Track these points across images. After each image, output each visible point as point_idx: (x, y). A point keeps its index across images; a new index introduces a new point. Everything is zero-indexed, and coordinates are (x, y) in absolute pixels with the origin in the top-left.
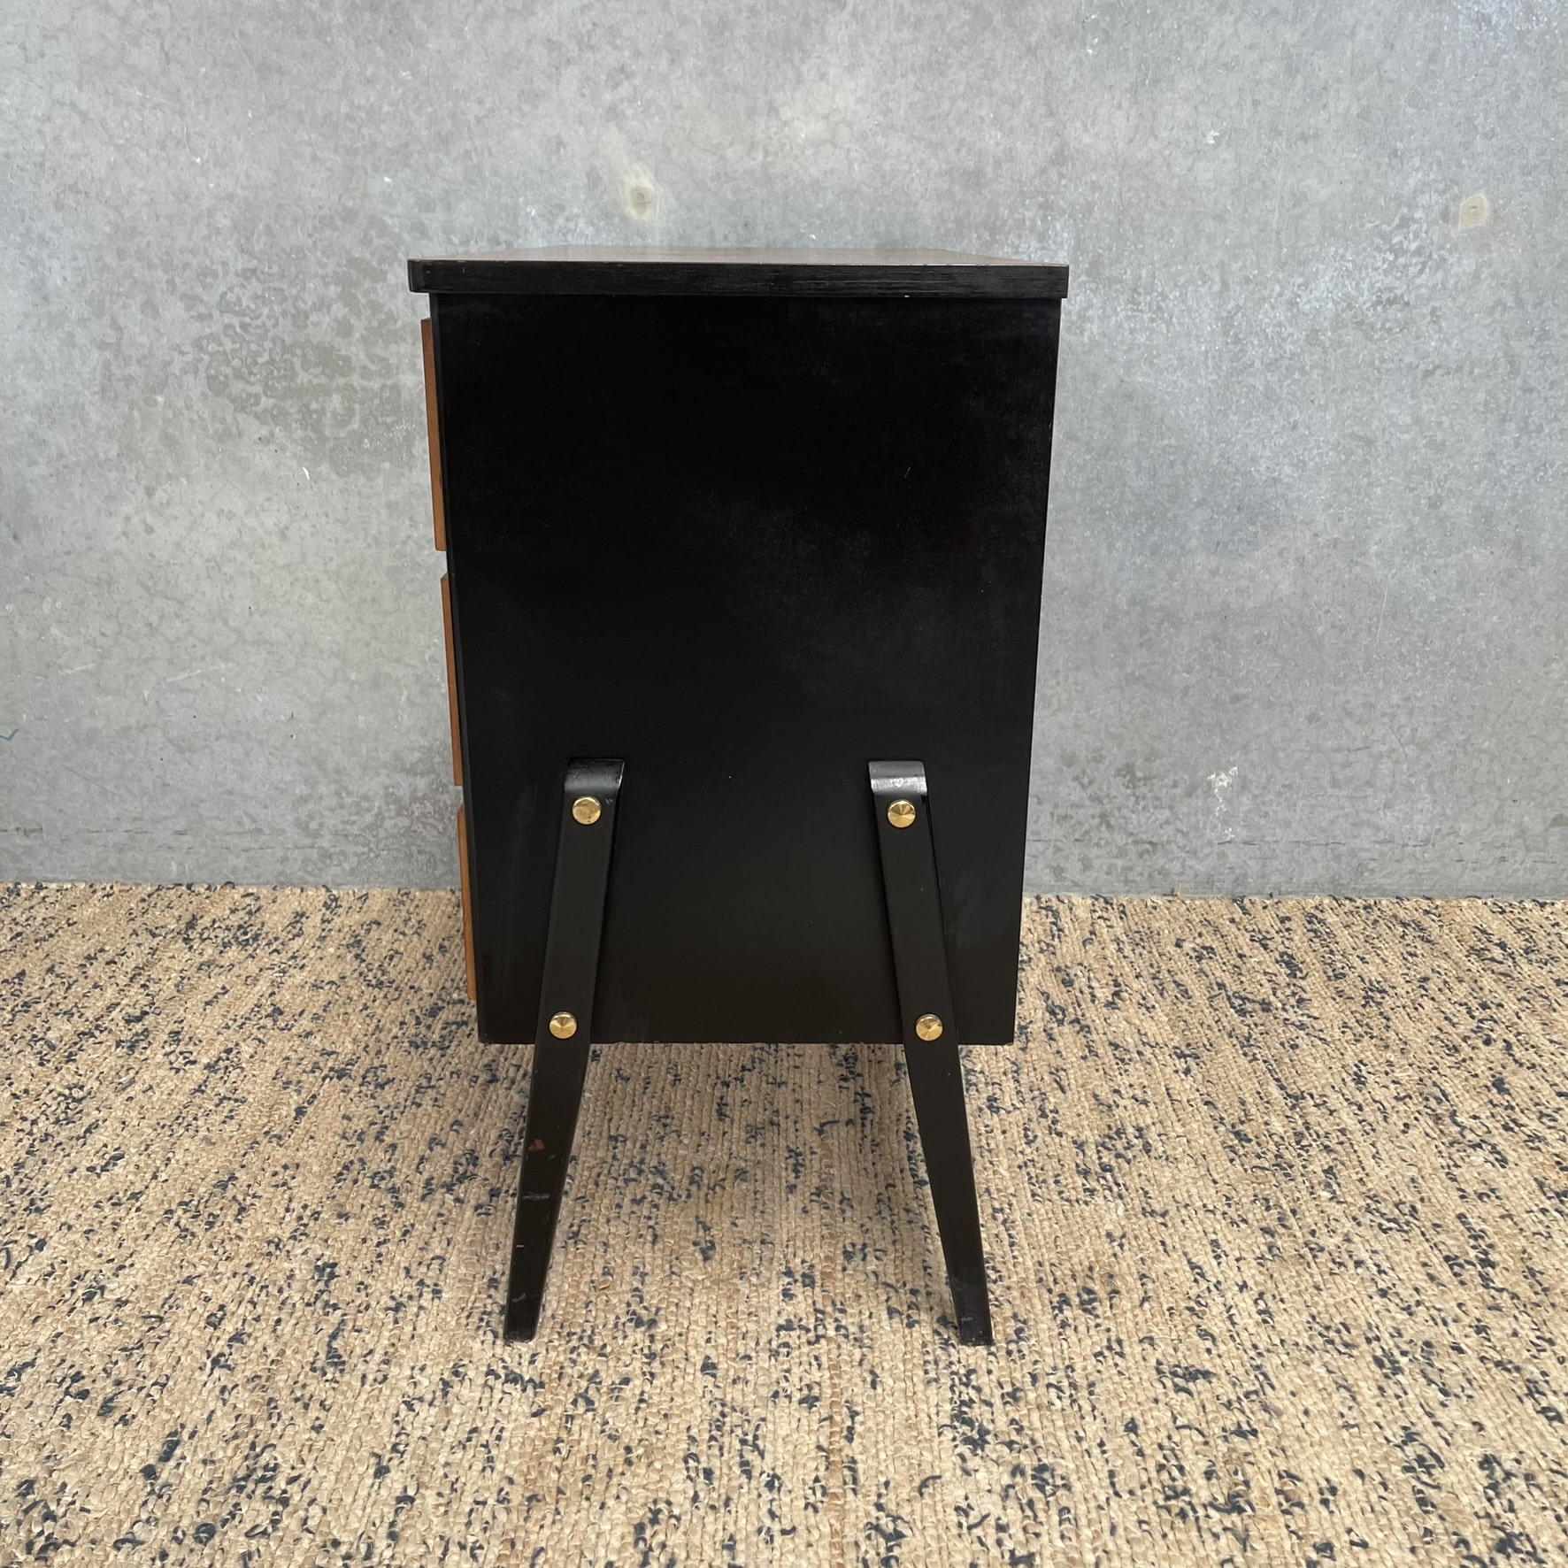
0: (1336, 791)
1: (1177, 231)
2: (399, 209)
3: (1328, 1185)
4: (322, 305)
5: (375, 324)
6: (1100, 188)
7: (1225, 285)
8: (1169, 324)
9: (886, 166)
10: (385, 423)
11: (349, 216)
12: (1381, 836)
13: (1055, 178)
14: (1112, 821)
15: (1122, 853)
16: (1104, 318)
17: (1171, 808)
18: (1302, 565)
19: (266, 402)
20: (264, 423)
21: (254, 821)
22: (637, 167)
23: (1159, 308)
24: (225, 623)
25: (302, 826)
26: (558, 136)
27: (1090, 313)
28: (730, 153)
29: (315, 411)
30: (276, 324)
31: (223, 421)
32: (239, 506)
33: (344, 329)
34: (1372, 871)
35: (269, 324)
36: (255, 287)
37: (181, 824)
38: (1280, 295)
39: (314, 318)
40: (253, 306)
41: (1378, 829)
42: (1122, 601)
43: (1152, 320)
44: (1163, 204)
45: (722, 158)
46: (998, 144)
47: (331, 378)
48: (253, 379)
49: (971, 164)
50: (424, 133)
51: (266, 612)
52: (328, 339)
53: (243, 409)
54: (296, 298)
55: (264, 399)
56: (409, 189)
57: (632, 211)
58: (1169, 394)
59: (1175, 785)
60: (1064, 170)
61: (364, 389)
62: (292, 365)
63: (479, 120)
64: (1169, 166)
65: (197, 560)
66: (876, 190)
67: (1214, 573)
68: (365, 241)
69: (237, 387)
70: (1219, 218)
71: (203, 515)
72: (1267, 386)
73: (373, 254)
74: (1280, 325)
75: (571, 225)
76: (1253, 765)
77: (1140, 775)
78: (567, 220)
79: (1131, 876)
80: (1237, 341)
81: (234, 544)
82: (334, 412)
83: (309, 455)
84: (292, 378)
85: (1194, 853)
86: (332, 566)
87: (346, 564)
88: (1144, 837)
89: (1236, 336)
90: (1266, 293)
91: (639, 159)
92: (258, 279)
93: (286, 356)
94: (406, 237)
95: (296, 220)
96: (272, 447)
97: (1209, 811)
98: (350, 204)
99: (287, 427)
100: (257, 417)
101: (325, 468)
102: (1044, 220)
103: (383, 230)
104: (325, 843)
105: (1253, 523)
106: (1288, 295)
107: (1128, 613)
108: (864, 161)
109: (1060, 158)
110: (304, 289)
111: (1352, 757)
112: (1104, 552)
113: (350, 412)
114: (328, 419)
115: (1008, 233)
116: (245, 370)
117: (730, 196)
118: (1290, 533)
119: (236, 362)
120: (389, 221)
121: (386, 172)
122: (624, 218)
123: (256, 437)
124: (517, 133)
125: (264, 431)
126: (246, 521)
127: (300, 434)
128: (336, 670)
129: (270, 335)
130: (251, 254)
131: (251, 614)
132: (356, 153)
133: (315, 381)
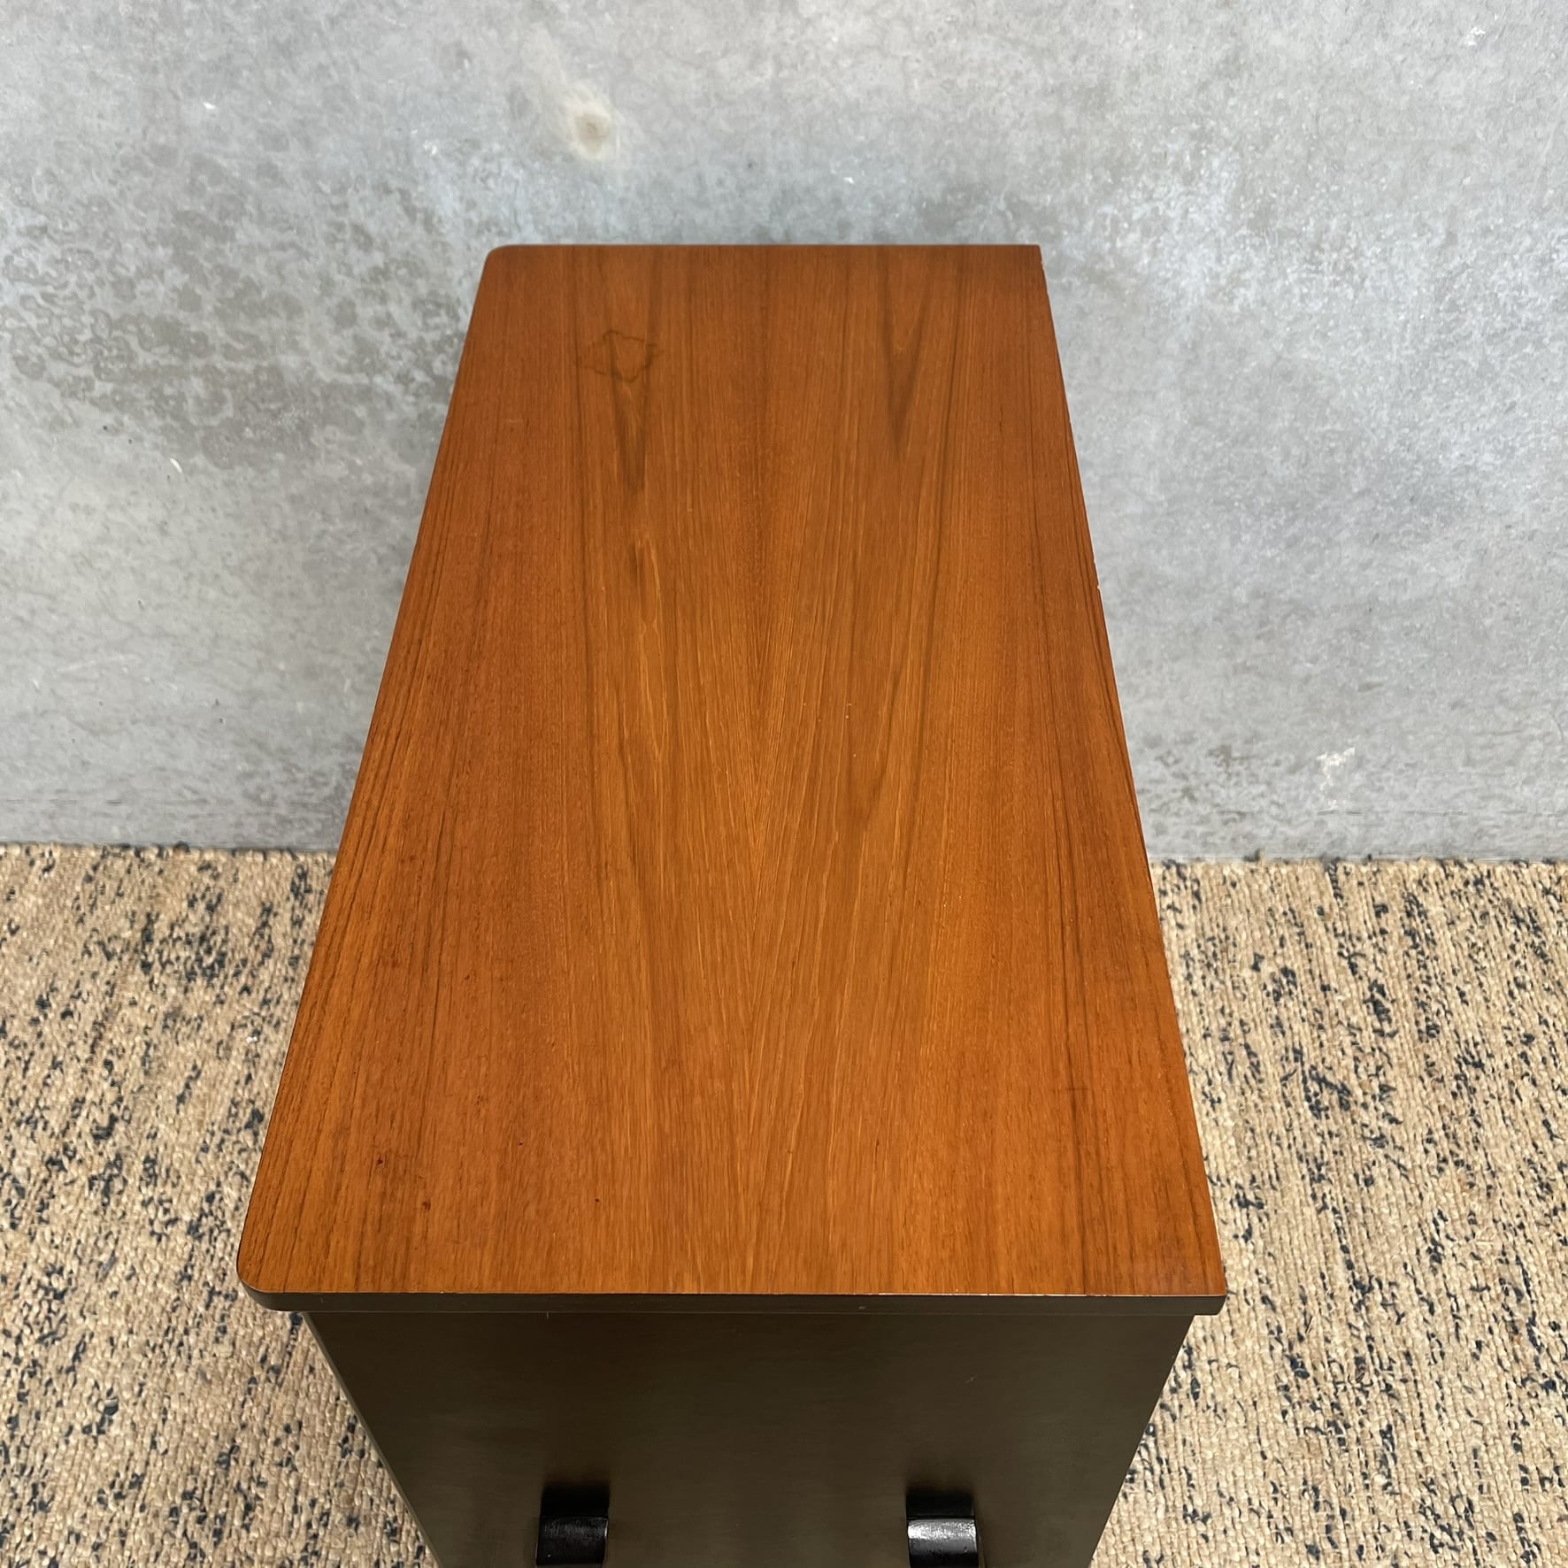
0: (1469, 769)
1: (1394, 167)
2: (235, 147)
3: (1384, 1462)
4: (150, 271)
5: (231, 294)
6: (1288, 109)
7: (1451, 238)
8: (1359, 288)
9: (962, 82)
10: (268, 410)
11: (164, 156)
12: (1512, 807)
13: (1220, 96)
14: (1197, 795)
15: (1204, 820)
16: (1267, 281)
17: (1269, 784)
18: (1482, 559)
19: (102, 387)
20: (107, 410)
21: (195, 792)
22: (581, 86)
23: (1349, 269)
24: (113, 616)
25: (255, 798)
26: (458, 44)
27: (1247, 275)
28: (723, 67)
29: (172, 397)
30: (92, 295)
31: (50, 408)
32: (98, 501)
33: (189, 300)
34: (1493, 836)
35: (83, 294)
36: (49, 249)
37: (113, 795)
38: (1530, 250)
39: (142, 286)
40: (54, 273)
41: (1511, 801)
42: (1241, 594)
43: (1336, 284)
44: (1380, 131)
45: (712, 74)
46: (1136, 48)
47: (185, 358)
48: (76, 360)
49: (1092, 78)
50: (252, 40)
51: (159, 606)
52: (168, 312)
53: (73, 394)
54: (112, 263)
55: (97, 384)
56: (244, 119)
57: (579, 148)
58: (1342, 373)
59: (1277, 764)
60: (1235, 85)
61: (232, 371)
62: (127, 345)
63: (333, 21)
64: (1398, 78)
65: (60, 556)
66: (944, 116)
67: (1366, 565)
68: (194, 189)
69: (58, 369)
70: (1461, 149)
71: (53, 510)
72: (1485, 362)
73: (210, 206)
74: (1520, 288)
75: (493, 167)
76: (1374, 746)
77: (1236, 754)
78: (486, 160)
79: (1210, 840)
80: (1453, 306)
81: (103, 540)
82: (197, 399)
83: (176, 446)
84: (131, 357)
85: (1289, 822)
86: (233, 561)
87: (250, 559)
88: (1232, 808)
89: (1453, 302)
90: (1508, 248)
91: (584, 75)
92: (50, 237)
93: (116, 333)
94: (252, 183)
95: (87, 162)
96: (124, 437)
97: (1312, 786)
98: (162, 140)
99: (138, 416)
100: (93, 402)
101: (199, 460)
102: (1196, 155)
103: (218, 175)
104: (283, 810)
105: (1428, 514)
106: (1541, 250)
107: (1247, 606)
108: (929, 76)
109: (1232, 67)
110: (119, 249)
111: (1497, 740)
112: (1226, 545)
113: (219, 399)
114: (190, 405)
115: (1140, 173)
116: (63, 350)
117: (723, 125)
118: (1475, 526)
119: (48, 340)
120: (224, 163)
121: (207, 98)
122: (570, 158)
123: (100, 427)
124: (393, 40)
125: (108, 419)
126: (111, 515)
127: (156, 422)
128: (259, 662)
129: (87, 307)
130: (35, 208)
131: (142, 608)
132: (155, 70)
133: (163, 362)
